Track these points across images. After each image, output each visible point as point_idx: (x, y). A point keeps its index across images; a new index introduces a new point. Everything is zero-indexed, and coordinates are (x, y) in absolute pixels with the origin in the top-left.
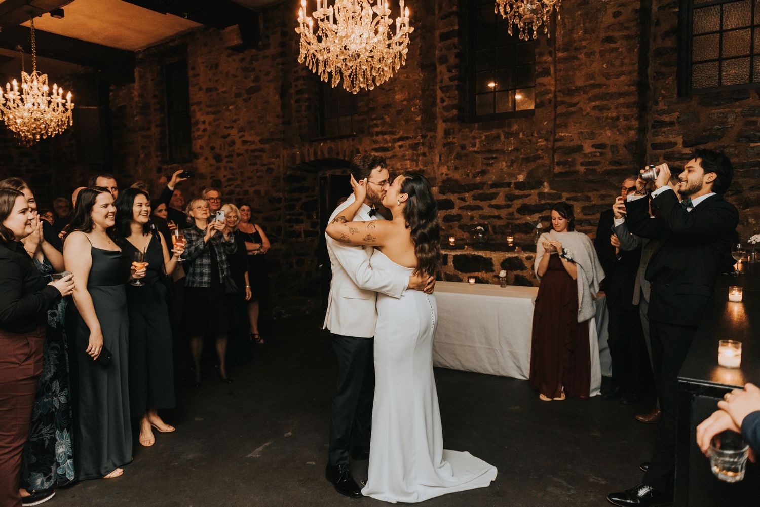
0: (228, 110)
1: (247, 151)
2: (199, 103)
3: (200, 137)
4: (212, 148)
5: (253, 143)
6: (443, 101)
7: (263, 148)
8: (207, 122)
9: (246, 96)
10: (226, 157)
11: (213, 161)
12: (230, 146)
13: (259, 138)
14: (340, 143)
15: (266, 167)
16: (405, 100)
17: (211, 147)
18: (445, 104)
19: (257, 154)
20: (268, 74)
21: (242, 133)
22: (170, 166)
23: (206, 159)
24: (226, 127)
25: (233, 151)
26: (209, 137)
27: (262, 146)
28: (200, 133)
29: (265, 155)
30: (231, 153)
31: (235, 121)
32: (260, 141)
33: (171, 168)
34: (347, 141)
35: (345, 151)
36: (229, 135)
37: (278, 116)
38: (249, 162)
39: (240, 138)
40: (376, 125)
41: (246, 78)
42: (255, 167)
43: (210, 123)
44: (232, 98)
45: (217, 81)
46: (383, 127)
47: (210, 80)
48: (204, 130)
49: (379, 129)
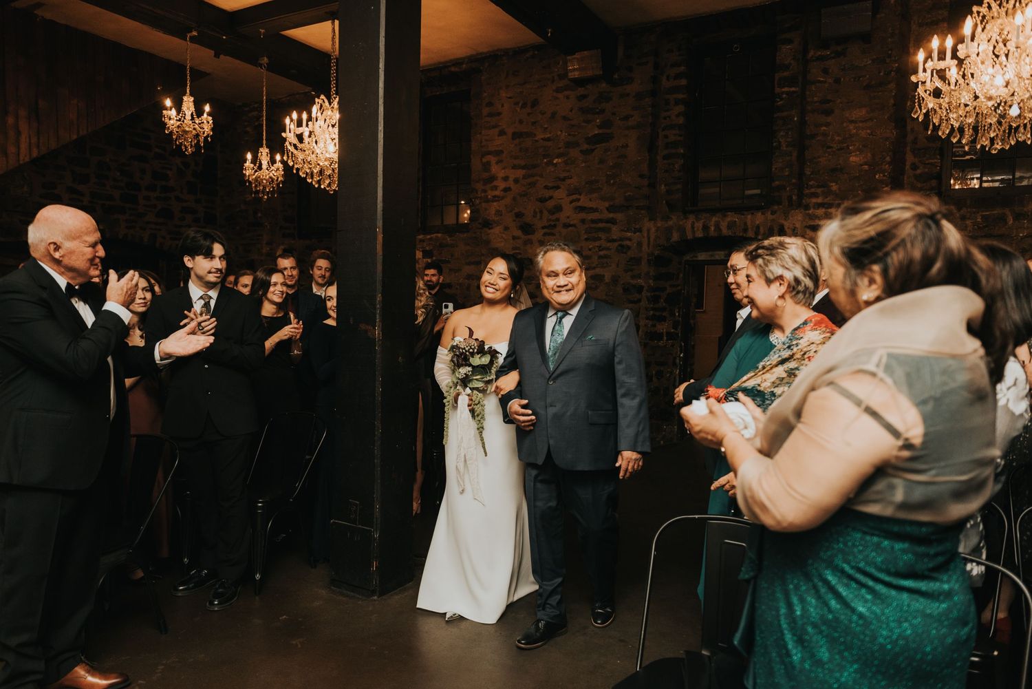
0: (550, 163)
1: (583, 221)
2: (498, 153)
3: (496, 199)
4: (519, 215)
5: (595, 210)
6: (914, 167)
7: (613, 218)
8: (511, 179)
9: (585, 146)
10: (543, 228)
11: (518, 233)
12: (551, 212)
13: (607, 204)
14: (749, 217)
15: (616, 244)
16: (866, 164)
17: (516, 213)
18: (919, 171)
19: (601, 225)
20: (627, 118)
21: (574, 197)
22: (429, 237)
23: (506, 228)
24: (546, 187)
25: (558, 220)
26: (514, 199)
27: (611, 215)
28: (497, 193)
29: (614, 228)
30: (553, 223)
31: (564, 179)
32: (607, 209)
33: (431, 239)
34: (762, 214)
35: (758, 227)
36: (551, 198)
37: (641, 176)
38: (586, 237)
39: (571, 202)
40: (815, 195)
41: (588, 122)
42: (597, 244)
43: (516, 181)
44: (560, 148)
45: (534, 123)
46: (827, 198)
47: (521, 122)
48: (506, 190)
49: (820, 200)
